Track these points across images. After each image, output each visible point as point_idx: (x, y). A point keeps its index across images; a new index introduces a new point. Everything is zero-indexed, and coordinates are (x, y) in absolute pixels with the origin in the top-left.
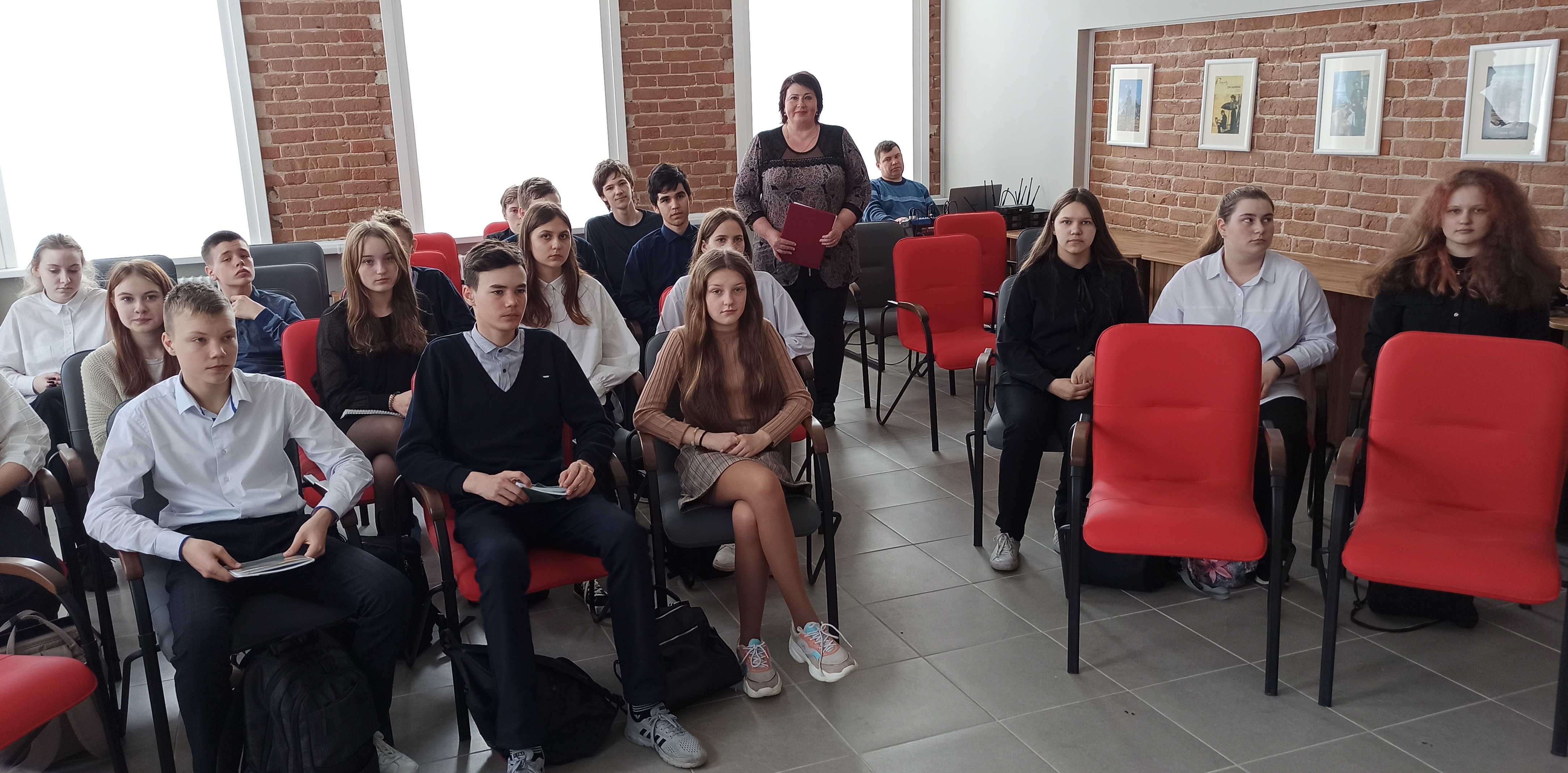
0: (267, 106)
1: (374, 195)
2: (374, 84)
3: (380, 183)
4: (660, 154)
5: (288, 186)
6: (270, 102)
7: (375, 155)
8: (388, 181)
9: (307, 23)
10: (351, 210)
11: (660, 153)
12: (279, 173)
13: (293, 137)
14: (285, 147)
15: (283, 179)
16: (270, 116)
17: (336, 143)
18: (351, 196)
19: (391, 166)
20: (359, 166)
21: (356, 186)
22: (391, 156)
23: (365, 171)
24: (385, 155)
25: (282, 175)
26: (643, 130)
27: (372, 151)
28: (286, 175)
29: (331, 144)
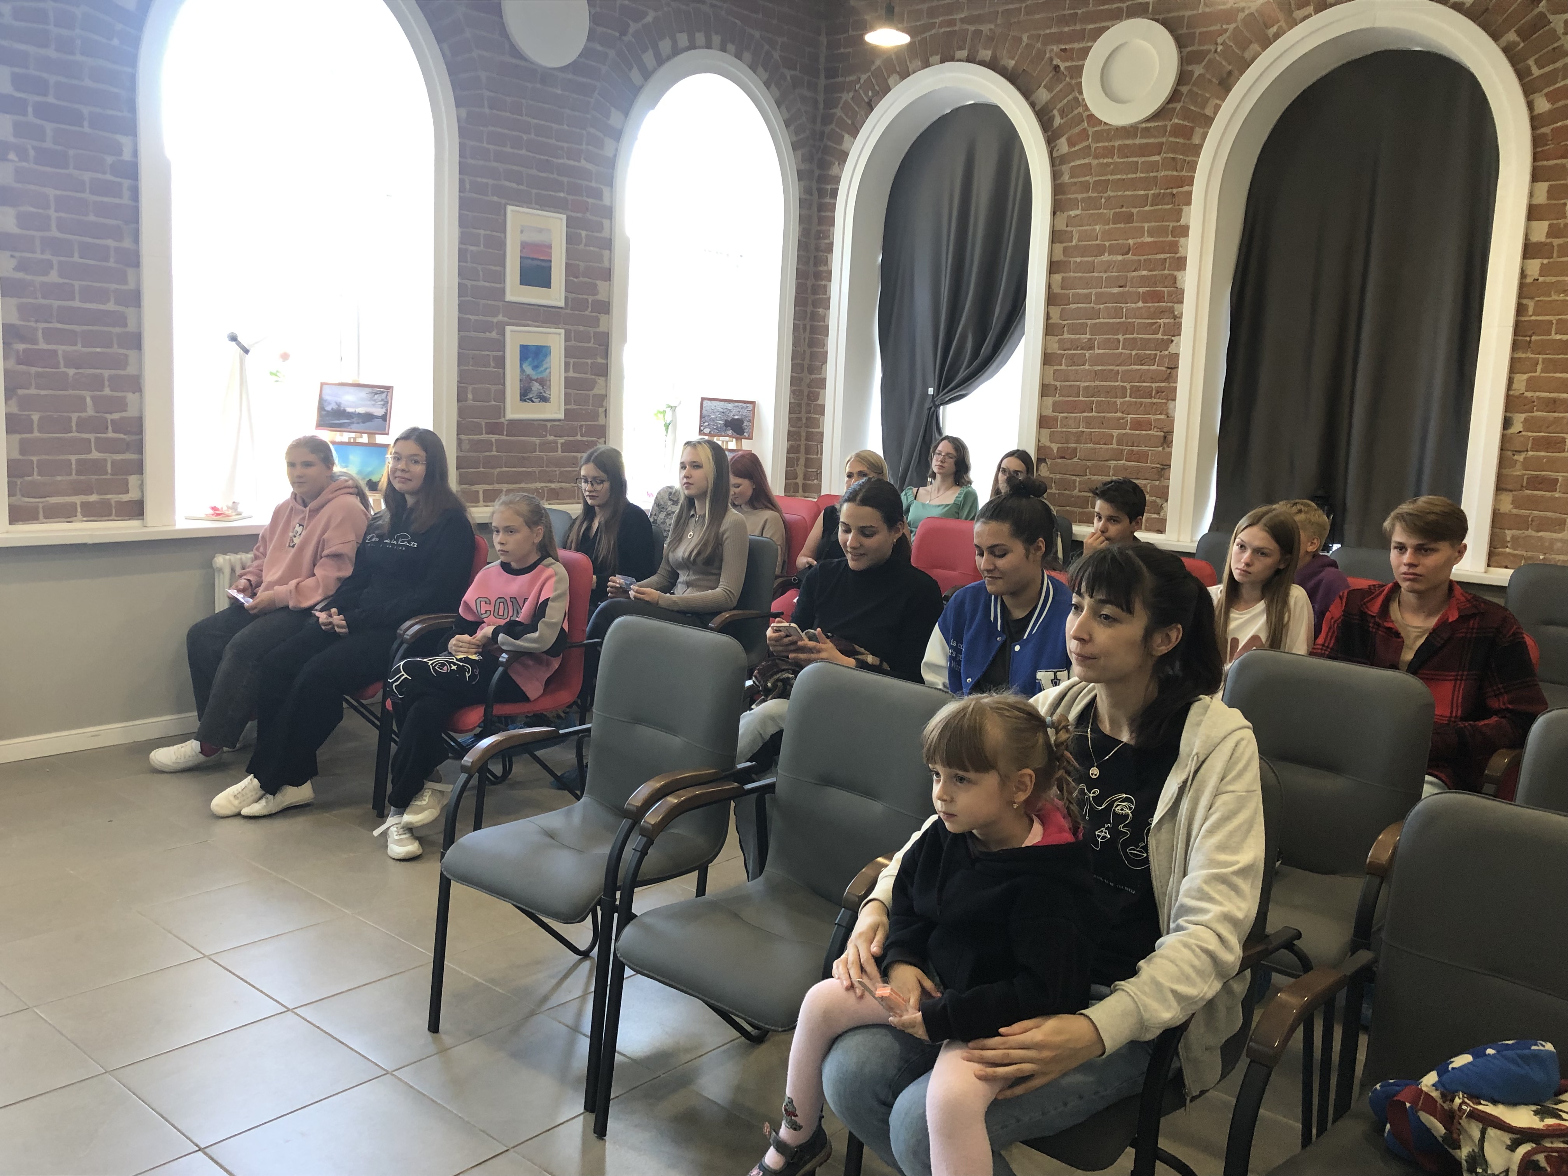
0: (1055, 371)
2: (1167, 353)
3: (1152, 468)
5: (1060, 461)
6: (1059, 368)
7: (1153, 436)
8: (1162, 467)
9: (1110, 283)
11: (1560, 476)
13: (1073, 407)
14: (1063, 417)
15: (1055, 451)
16: (1056, 383)
17: (1114, 418)
19: (1168, 450)
20: (1133, 446)
22: (1169, 437)
23: (1138, 452)
24: (1165, 437)
25: (1055, 447)
26: (1535, 439)
27: (1150, 430)
28: (1058, 448)
29: (1109, 418)
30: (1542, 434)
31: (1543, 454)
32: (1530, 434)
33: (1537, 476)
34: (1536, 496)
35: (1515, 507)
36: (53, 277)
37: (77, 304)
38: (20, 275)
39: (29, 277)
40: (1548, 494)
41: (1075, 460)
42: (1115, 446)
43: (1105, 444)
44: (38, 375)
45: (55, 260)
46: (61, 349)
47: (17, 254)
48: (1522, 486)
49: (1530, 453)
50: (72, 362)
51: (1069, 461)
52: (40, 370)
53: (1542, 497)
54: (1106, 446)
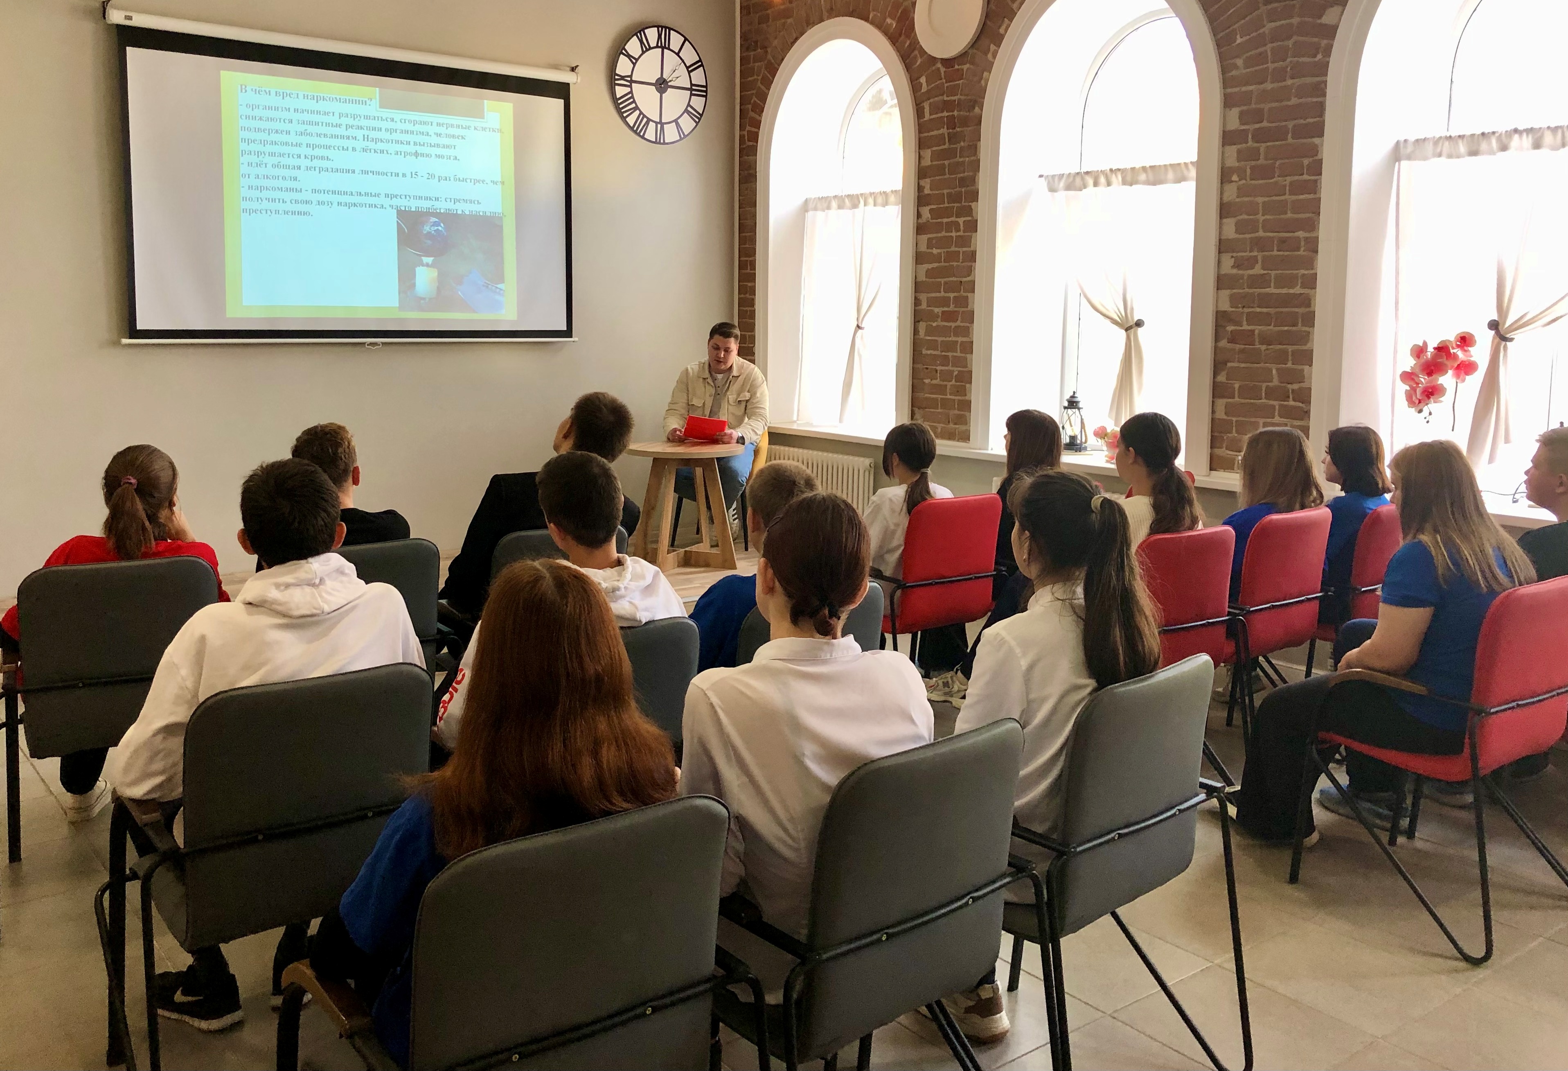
36: (1258, 270)
37: (1272, 290)
38: (1235, 271)
39: (1241, 272)
44: (1242, 351)
45: (1260, 256)
46: (1257, 329)
47: (1235, 254)
50: (1266, 340)
52: (1243, 346)
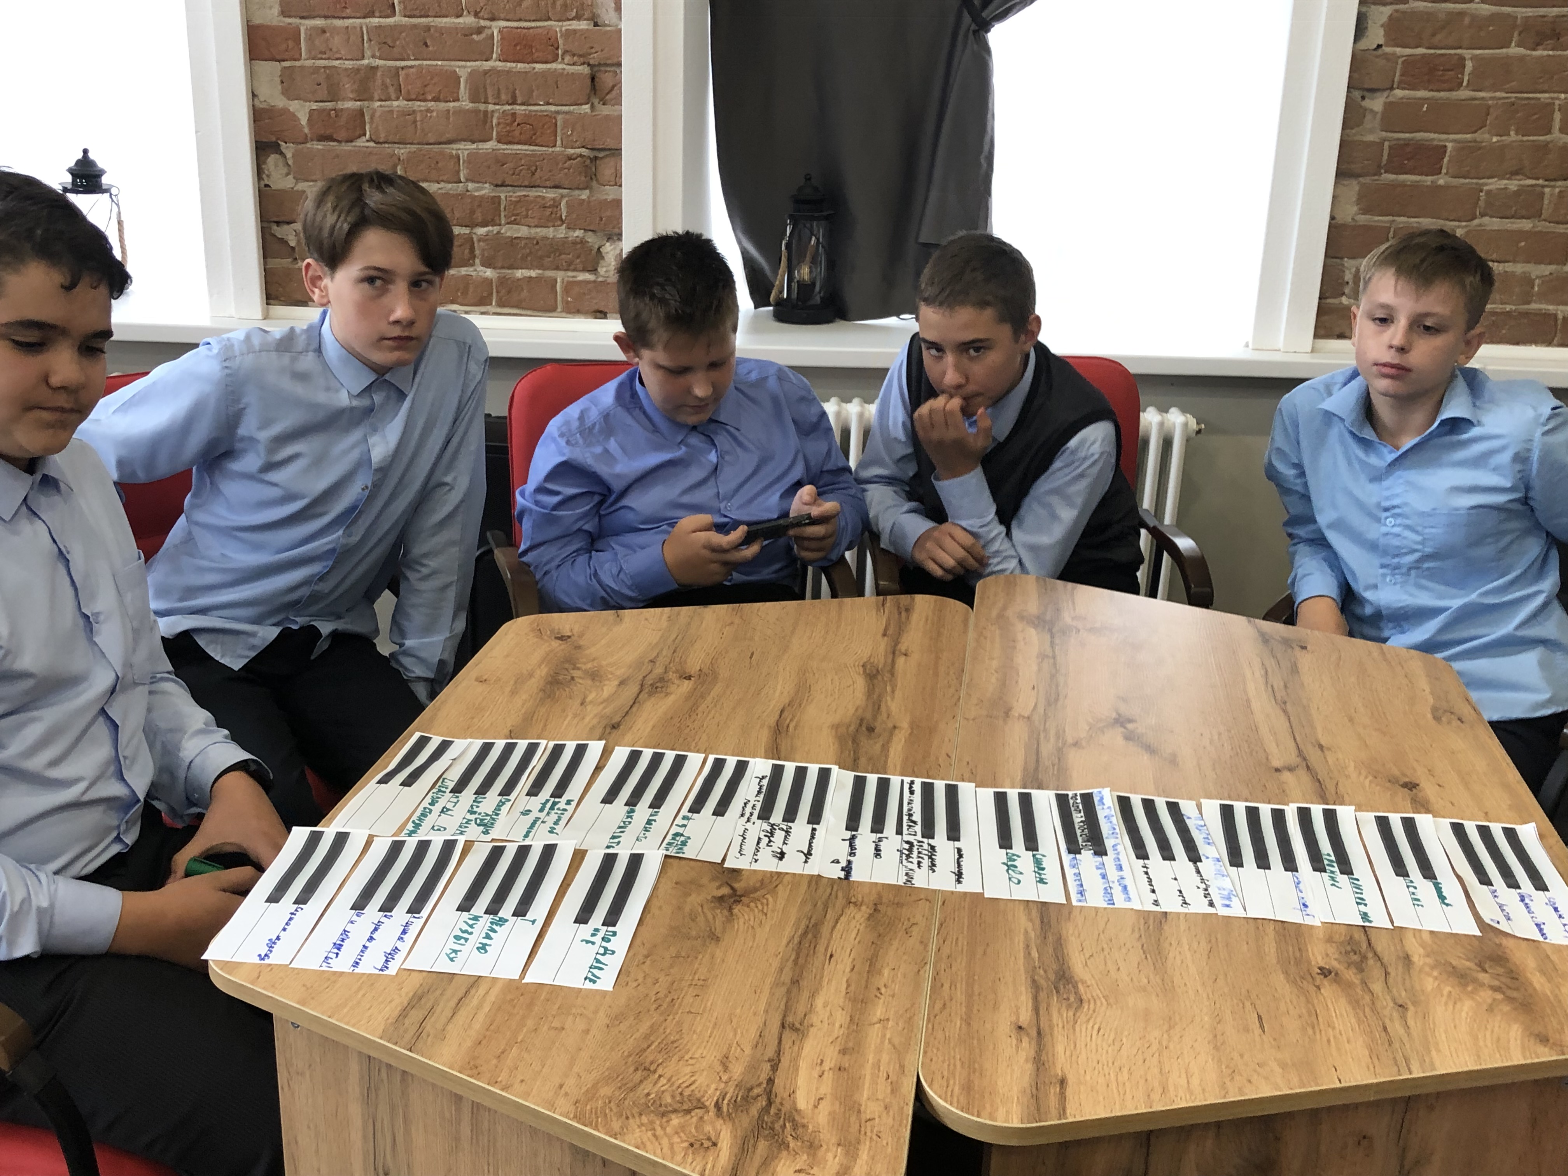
1: (551, 194)
3: (570, 158)
4: (1450, 145)
5: (319, 146)
7: (561, 74)
8: (592, 154)
10: (481, 231)
11: (1450, 141)
12: (294, 106)
14: (314, 28)
15: (304, 121)
17: (456, 29)
18: (486, 190)
19: (606, 110)
20: (514, 103)
21: (500, 161)
22: (606, 79)
23: (528, 119)
24: (593, 79)
25: (301, 111)
26: (1410, 62)
27: (555, 60)
28: (312, 111)
29: (441, 31)
30: (1421, 51)
31: (1422, 94)
32: (1398, 50)
33: (1407, 144)
34: (1403, 185)
35: (1365, 211)
40: (1428, 180)
41: (361, 142)
42: (466, 104)
43: (436, 99)
48: (1379, 166)
49: (1399, 93)
51: (347, 147)
53: (1415, 186)
54: (442, 105)
